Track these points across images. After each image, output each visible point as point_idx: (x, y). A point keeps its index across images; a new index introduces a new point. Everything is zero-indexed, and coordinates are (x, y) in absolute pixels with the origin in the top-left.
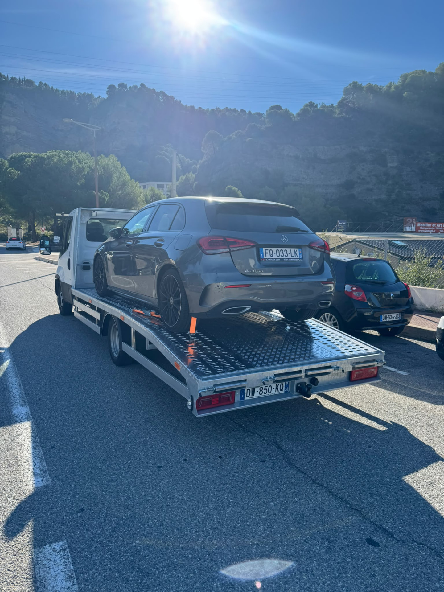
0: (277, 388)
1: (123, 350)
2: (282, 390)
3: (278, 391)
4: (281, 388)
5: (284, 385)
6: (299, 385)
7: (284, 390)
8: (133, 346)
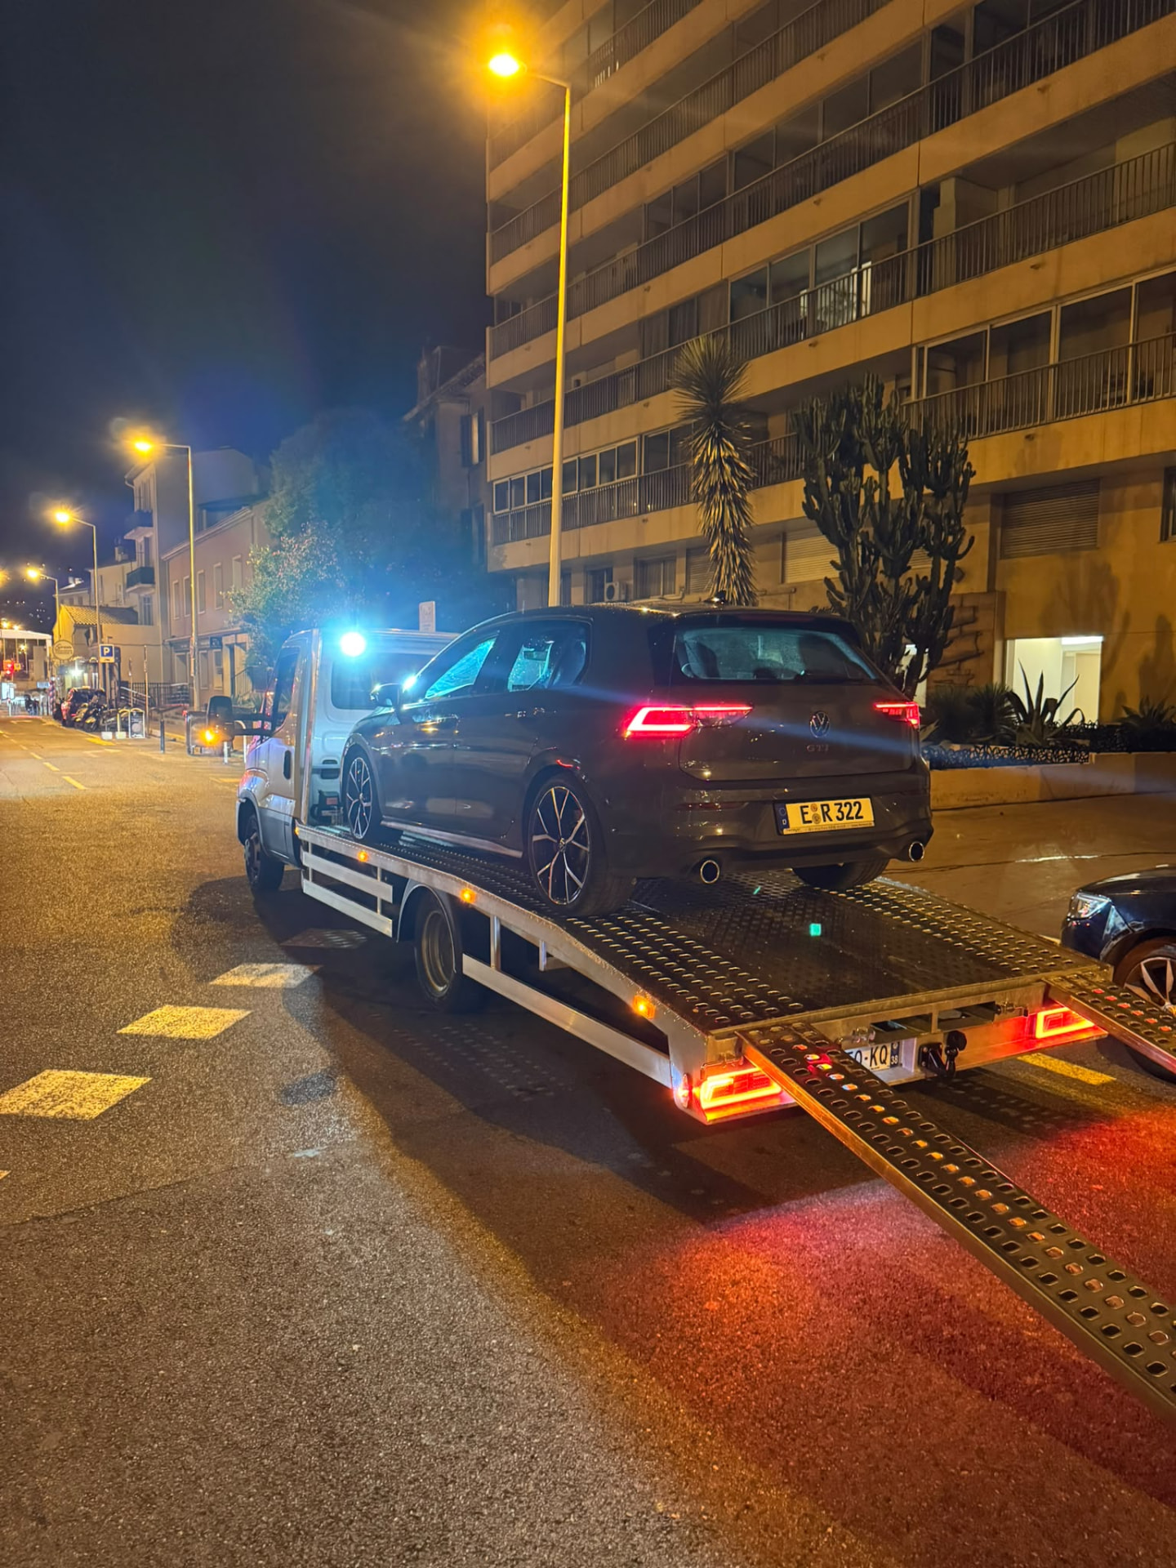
0: (873, 1056)
1: (465, 972)
2: (884, 1062)
3: (876, 1064)
4: (883, 1058)
5: (889, 1050)
6: (925, 1049)
7: (888, 1061)
8: (493, 964)
